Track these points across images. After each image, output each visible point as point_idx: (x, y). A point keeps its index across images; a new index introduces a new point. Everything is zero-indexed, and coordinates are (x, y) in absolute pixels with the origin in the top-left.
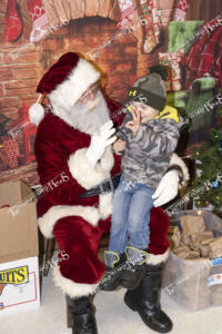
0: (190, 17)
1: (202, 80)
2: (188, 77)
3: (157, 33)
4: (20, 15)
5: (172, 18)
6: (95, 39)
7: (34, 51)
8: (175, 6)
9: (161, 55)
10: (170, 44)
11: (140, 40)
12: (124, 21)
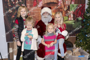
0: (75, 3)
1: (79, 18)
2: (75, 17)
3: (67, 7)
4: (36, 1)
5: (71, 3)
6: (53, 7)
7: (39, 9)
8: (72, 1)
9: (68, 11)
10: (70, 9)
11: (63, 8)
12: (59, 4)
